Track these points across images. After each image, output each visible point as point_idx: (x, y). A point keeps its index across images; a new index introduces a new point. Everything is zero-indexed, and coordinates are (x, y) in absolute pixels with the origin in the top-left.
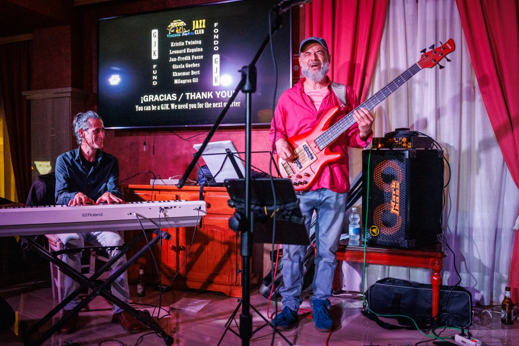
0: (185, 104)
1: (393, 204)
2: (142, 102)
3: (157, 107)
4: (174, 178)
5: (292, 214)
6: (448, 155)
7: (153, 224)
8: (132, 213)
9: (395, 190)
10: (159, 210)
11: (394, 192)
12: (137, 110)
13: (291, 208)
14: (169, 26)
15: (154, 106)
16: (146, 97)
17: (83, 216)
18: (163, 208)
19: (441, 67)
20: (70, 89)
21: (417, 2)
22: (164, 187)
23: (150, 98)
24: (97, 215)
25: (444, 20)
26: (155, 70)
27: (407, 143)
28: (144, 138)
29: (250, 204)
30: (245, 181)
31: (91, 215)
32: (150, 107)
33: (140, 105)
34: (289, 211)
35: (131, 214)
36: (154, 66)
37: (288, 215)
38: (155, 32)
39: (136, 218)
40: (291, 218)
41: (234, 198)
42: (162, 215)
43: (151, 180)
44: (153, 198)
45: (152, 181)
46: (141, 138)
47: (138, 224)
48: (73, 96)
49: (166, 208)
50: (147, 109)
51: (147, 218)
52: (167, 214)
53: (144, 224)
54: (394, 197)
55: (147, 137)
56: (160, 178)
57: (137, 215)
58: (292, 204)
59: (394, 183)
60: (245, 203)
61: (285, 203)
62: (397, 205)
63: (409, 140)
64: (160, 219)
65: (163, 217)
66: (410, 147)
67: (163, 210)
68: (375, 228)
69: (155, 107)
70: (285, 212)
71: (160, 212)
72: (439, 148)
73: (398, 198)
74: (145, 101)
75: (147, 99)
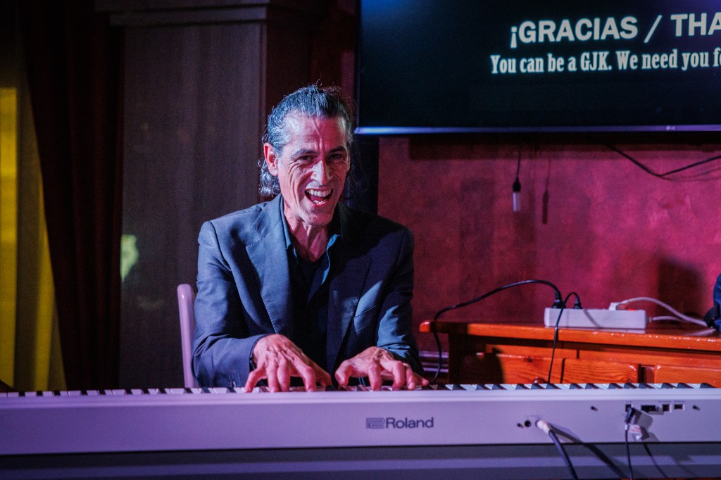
0: (669, 52)
2: (514, 45)
3: (567, 63)
4: (628, 307)
7: (600, 463)
8: (532, 421)
10: (624, 413)
12: (495, 71)
15: (556, 56)
16: (528, 29)
17: (369, 426)
18: (638, 408)
22: (595, 336)
23: (542, 32)
24: (415, 424)
28: (514, 167)
31: (395, 424)
32: (540, 61)
33: (506, 53)
35: (528, 424)
39: (551, 441)
42: (635, 433)
43: (548, 311)
44: (556, 373)
45: (550, 315)
46: (504, 168)
47: (560, 462)
49: (649, 408)
50: (530, 69)
51: (585, 440)
52: (650, 430)
53: (577, 461)
55: (524, 163)
56: (579, 306)
57: (554, 431)
64: (627, 447)
65: (638, 438)
67: (639, 414)
69: (561, 61)
71: (628, 421)
74: (524, 40)
75: (532, 34)
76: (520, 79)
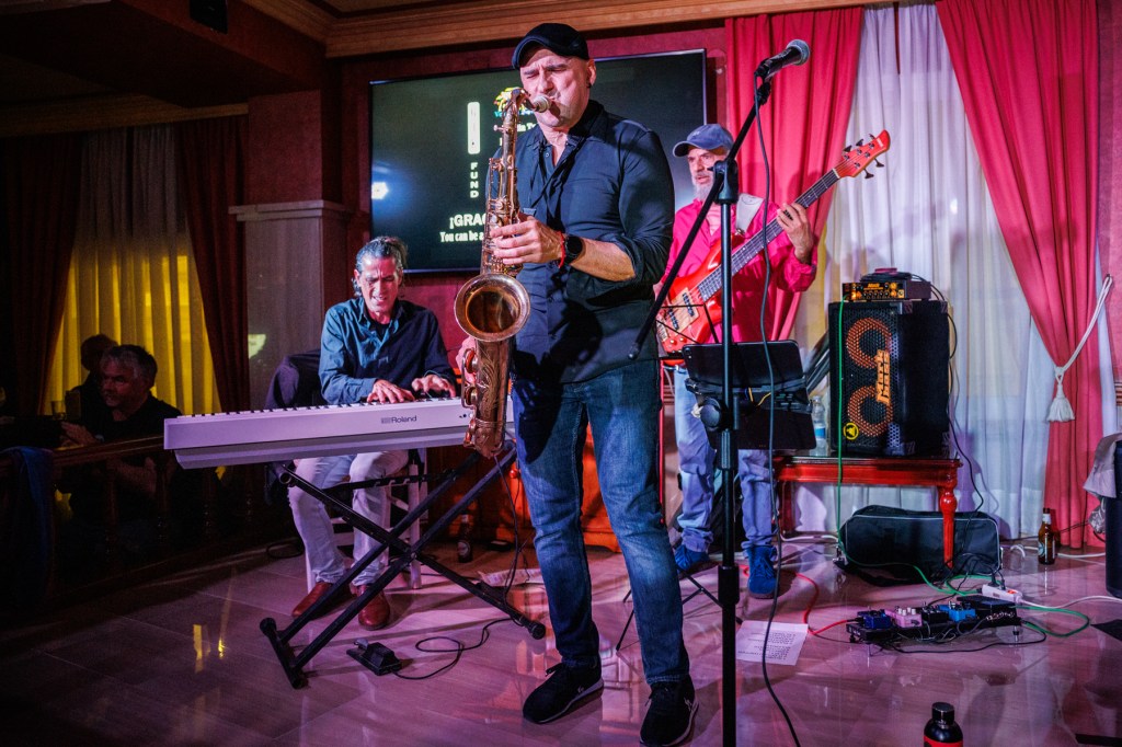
1: (880, 387)
2: (452, 227)
3: (479, 235)
5: (795, 398)
6: (952, 309)
8: (467, 414)
9: (882, 365)
11: (880, 369)
12: (443, 240)
13: (793, 389)
14: (499, 98)
15: (473, 232)
16: (458, 219)
19: (869, 176)
20: (321, 204)
21: (899, 73)
23: (466, 220)
24: (407, 420)
25: (940, 102)
26: (474, 171)
27: (897, 291)
28: (455, 289)
29: (731, 386)
30: (723, 347)
31: (397, 421)
32: (466, 234)
33: (448, 231)
34: (787, 393)
35: (465, 416)
36: (474, 165)
37: (786, 400)
38: (474, 109)
40: (790, 405)
41: (697, 376)
46: (449, 289)
48: (327, 216)
50: (461, 239)
54: (881, 375)
58: (796, 382)
59: (881, 355)
60: (724, 386)
61: (783, 382)
62: (887, 388)
63: (900, 286)
66: (902, 296)
68: (852, 427)
69: (476, 234)
70: (782, 396)
72: (941, 298)
73: (887, 377)
74: (458, 225)
75: (461, 221)
76: (455, 244)
